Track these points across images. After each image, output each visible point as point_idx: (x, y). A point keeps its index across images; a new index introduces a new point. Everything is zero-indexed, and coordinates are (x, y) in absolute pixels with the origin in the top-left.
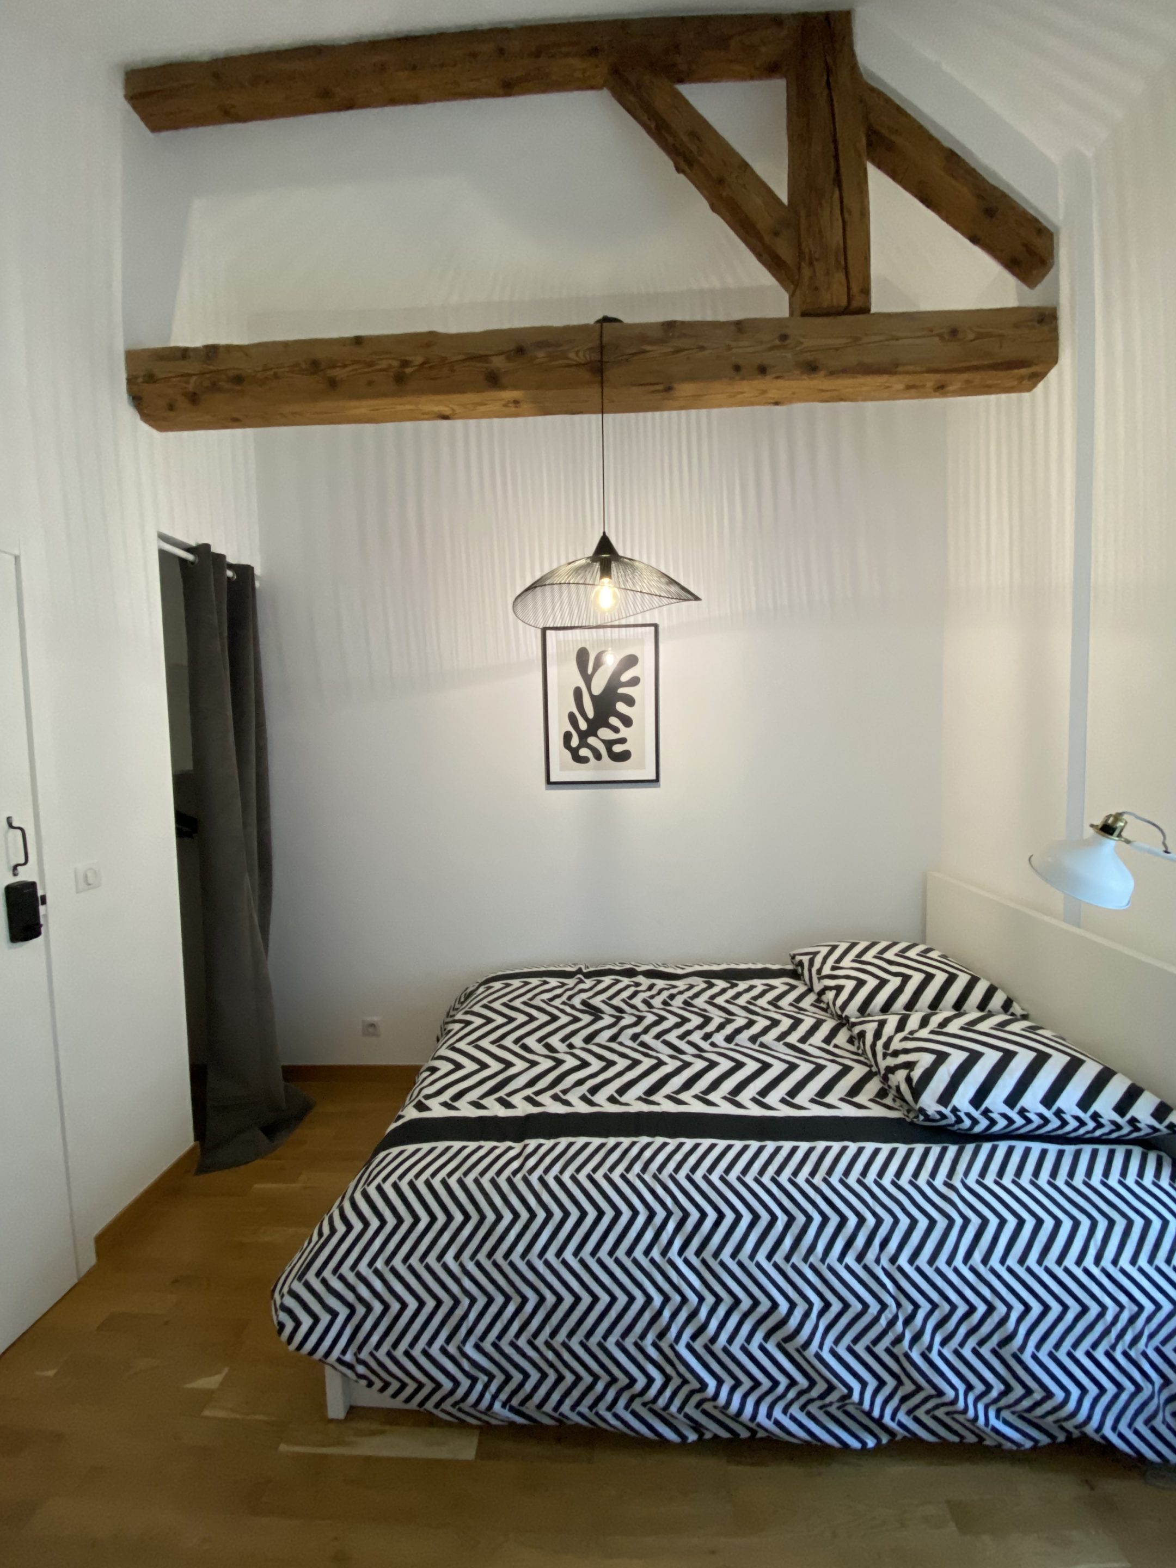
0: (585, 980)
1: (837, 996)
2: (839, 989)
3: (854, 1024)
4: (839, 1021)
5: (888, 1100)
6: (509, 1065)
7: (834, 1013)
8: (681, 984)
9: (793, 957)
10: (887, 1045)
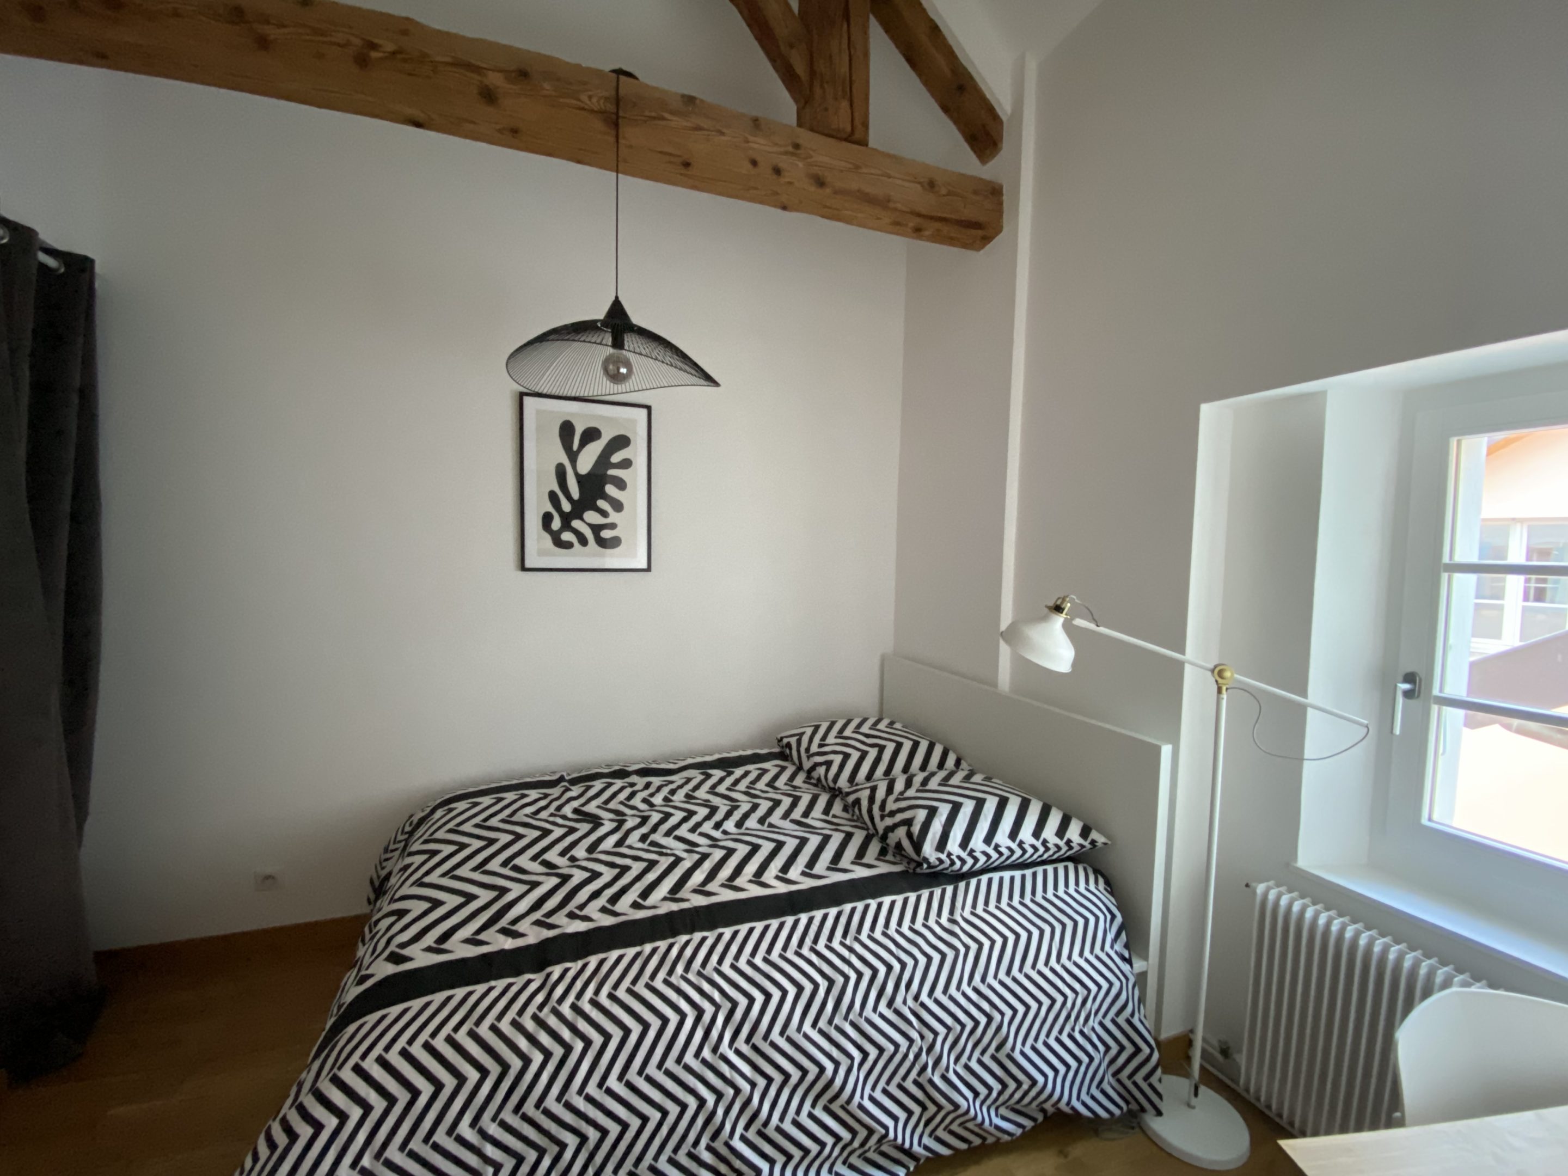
0: (572, 788)
1: (827, 771)
2: (829, 764)
3: (848, 794)
4: (832, 793)
5: (889, 857)
6: (503, 891)
7: (826, 786)
8: (678, 779)
9: (781, 740)
10: (883, 807)
